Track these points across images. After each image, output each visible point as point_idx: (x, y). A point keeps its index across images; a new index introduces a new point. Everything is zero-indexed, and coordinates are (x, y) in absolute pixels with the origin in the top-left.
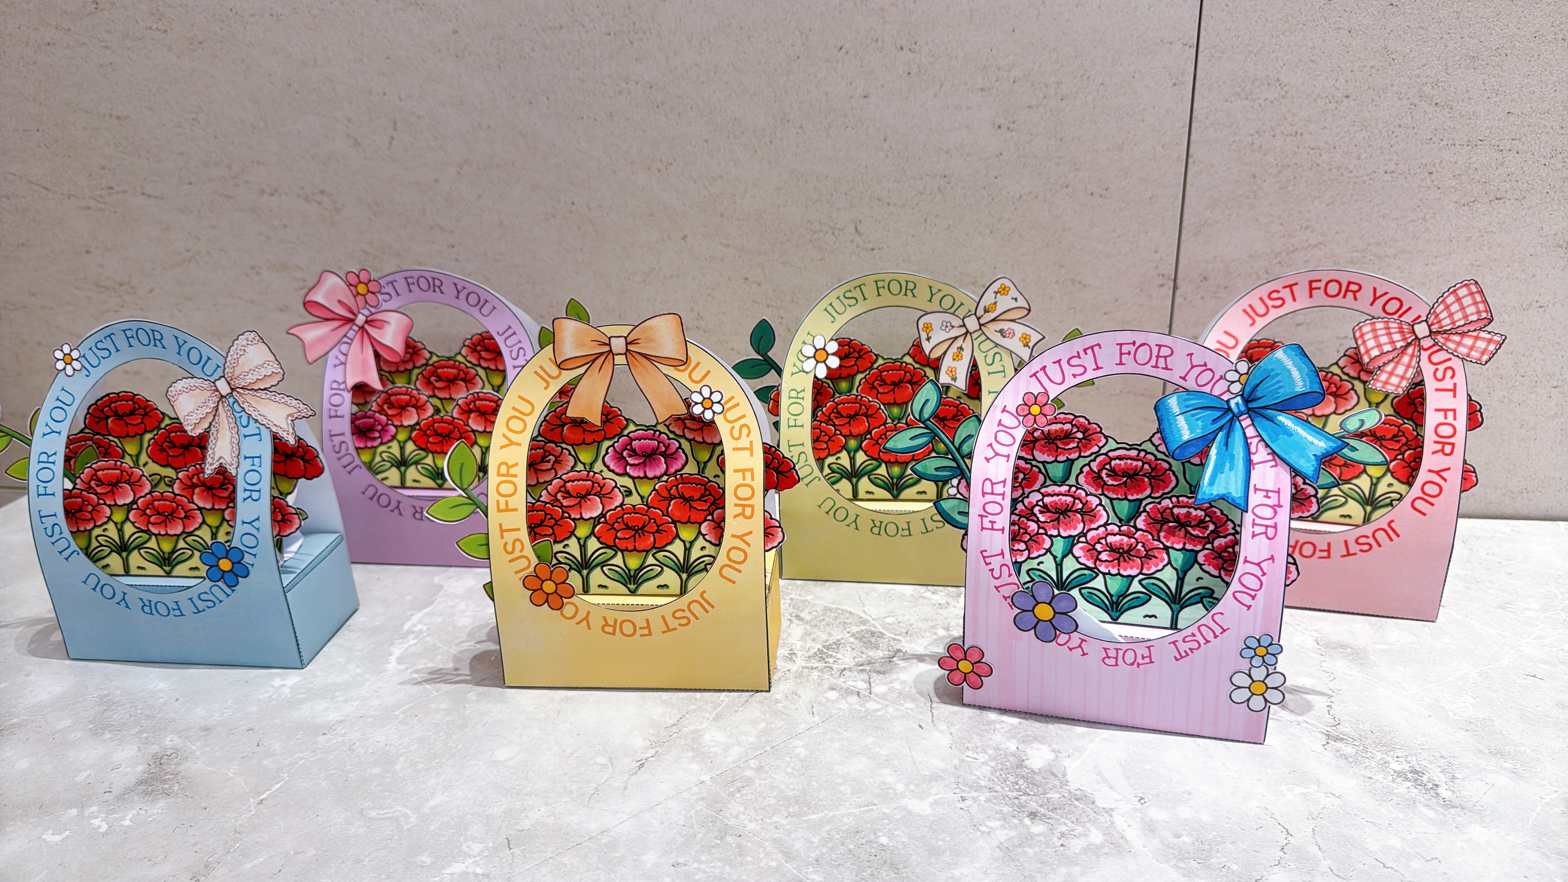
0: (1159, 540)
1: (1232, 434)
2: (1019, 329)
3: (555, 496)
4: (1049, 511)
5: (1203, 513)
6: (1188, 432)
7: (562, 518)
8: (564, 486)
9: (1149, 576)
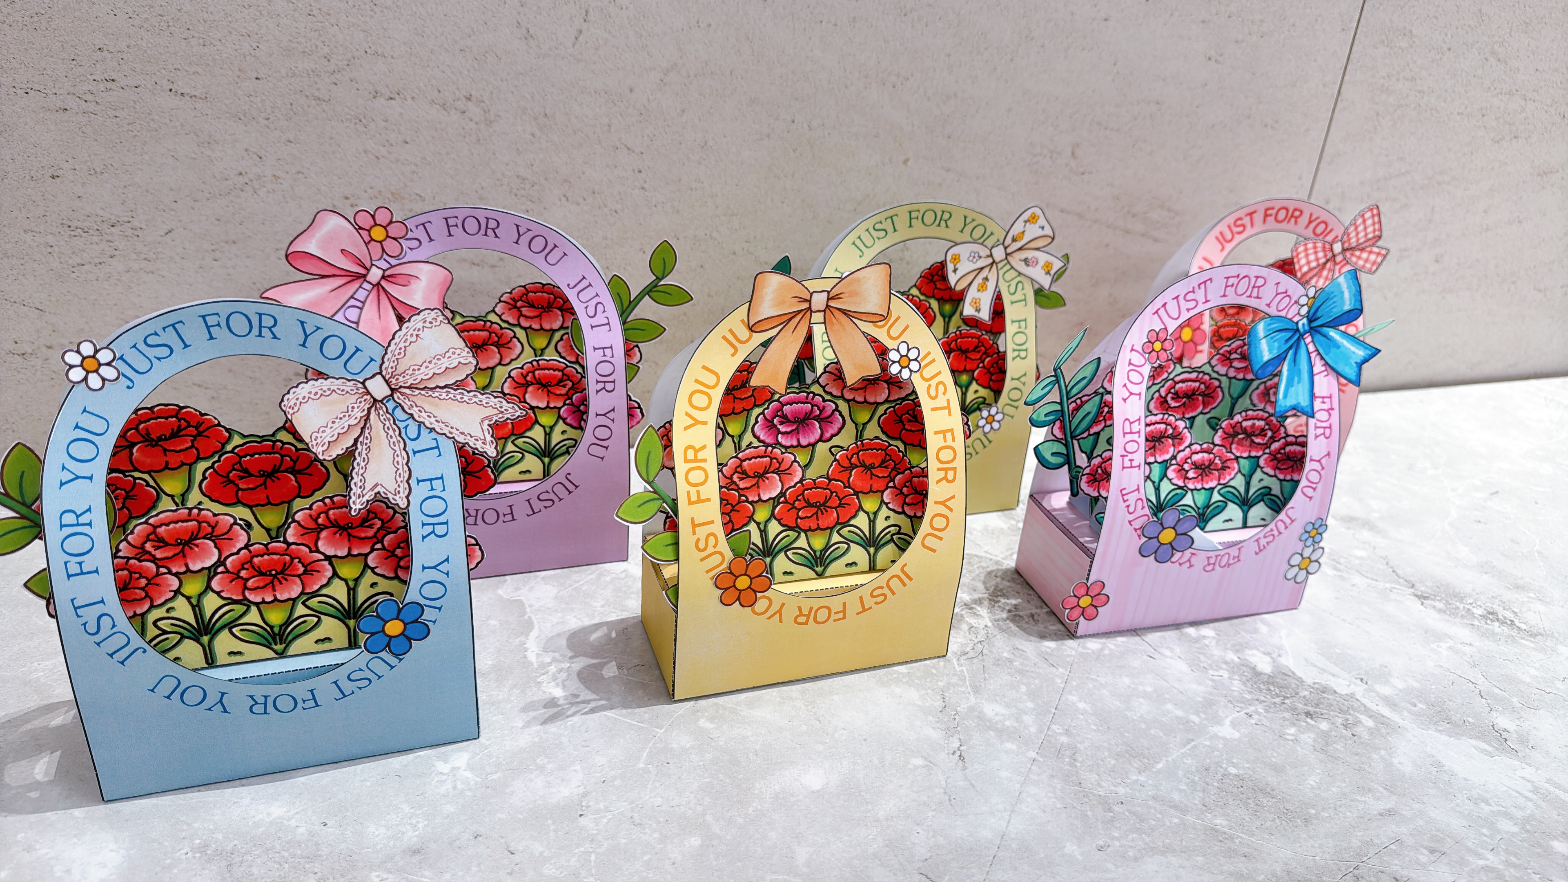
0: (1231, 452)
1: (1299, 350)
2: (1043, 258)
5: (1264, 423)
6: (1267, 354)
8: (740, 466)
9: (1225, 486)
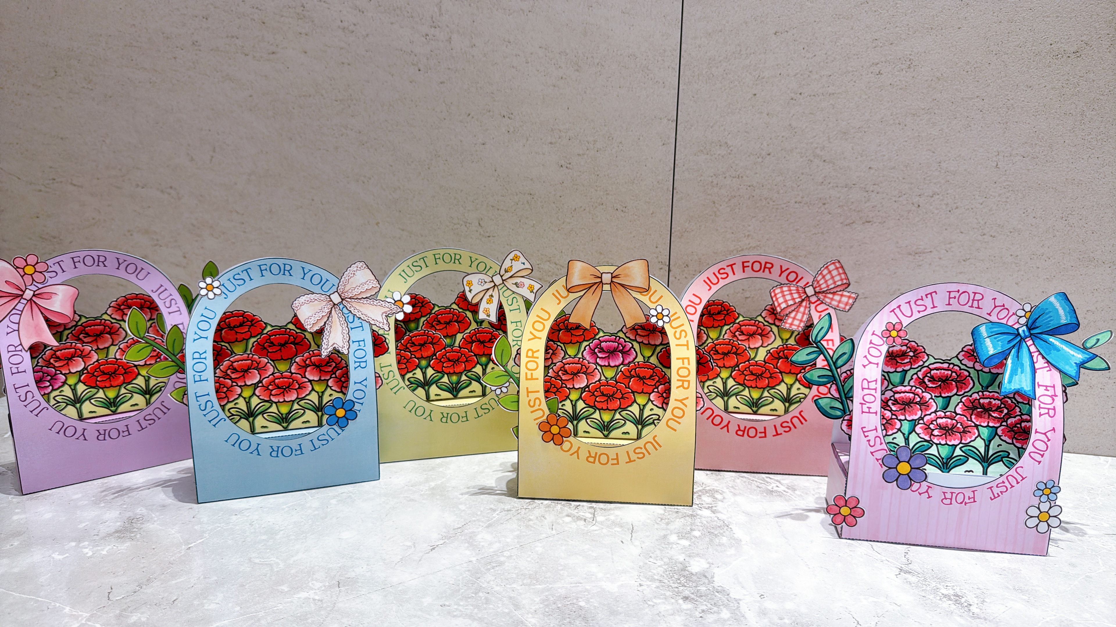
0: (971, 421)
1: (1021, 350)
4: (899, 403)
5: (999, 402)
6: (992, 349)
9: (967, 445)
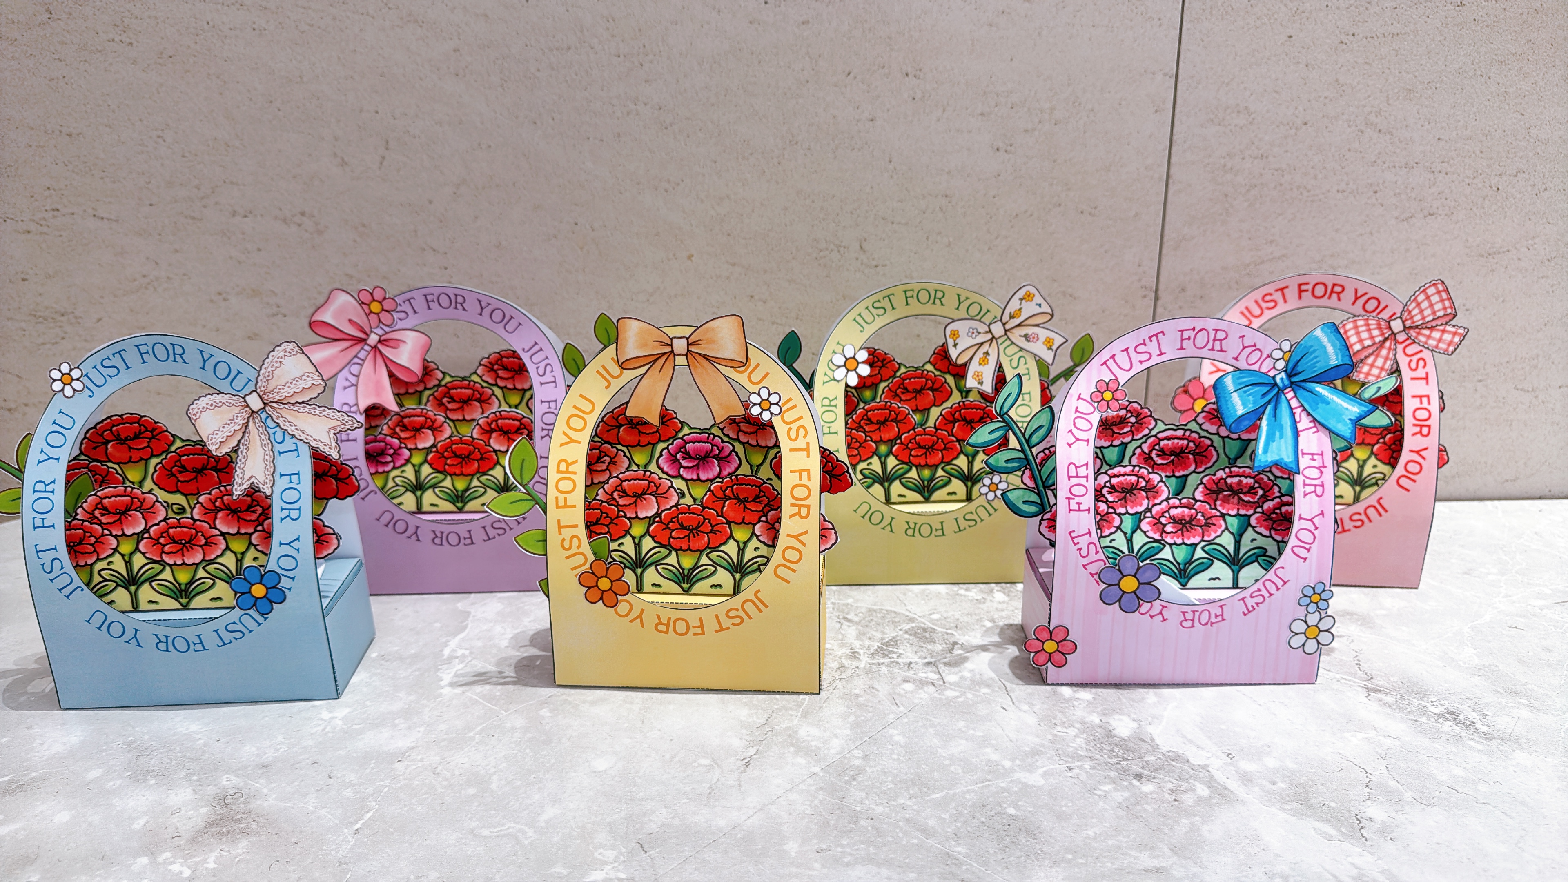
0: (1216, 508)
1: (1278, 406)
2: (1042, 334)
3: (612, 495)
4: (1116, 491)
5: (1252, 480)
6: (1241, 408)
7: (618, 516)
8: (620, 485)
9: (1211, 543)
